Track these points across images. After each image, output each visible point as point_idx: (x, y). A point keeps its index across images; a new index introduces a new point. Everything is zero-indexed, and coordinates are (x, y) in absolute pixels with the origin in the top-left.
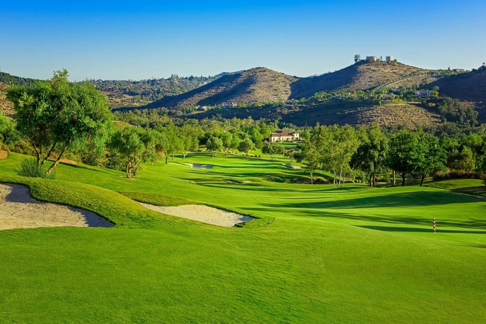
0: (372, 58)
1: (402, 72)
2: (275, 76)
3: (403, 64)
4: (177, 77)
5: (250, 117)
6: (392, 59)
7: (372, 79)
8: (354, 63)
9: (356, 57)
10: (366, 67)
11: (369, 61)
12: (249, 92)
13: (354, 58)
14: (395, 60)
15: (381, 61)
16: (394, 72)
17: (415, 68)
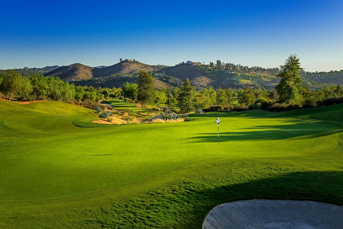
0: (128, 60)
1: (141, 66)
2: (86, 67)
3: (140, 63)
4: (27, 68)
5: (86, 85)
6: (136, 60)
7: (129, 69)
8: (119, 62)
9: (121, 59)
10: (125, 64)
11: (126, 61)
12: (75, 75)
13: (120, 60)
14: (137, 61)
15: (131, 61)
16: (138, 66)
17: (145, 64)
